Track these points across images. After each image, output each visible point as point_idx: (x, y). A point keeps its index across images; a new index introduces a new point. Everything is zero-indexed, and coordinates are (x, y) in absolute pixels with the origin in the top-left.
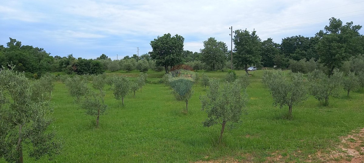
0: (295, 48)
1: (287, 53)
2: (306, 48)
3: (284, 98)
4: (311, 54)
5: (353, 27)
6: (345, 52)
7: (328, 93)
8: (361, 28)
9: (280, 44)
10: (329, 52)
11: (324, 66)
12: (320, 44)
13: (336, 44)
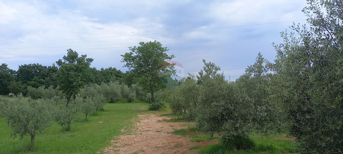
0: (33, 75)
1: (24, 81)
2: (44, 76)
3: (25, 126)
4: (49, 83)
5: (87, 60)
6: (81, 80)
7: (71, 117)
8: (93, 61)
9: (17, 71)
10: (67, 79)
11: (63, 92)
12: (60, 72)
13: (73, 73)
